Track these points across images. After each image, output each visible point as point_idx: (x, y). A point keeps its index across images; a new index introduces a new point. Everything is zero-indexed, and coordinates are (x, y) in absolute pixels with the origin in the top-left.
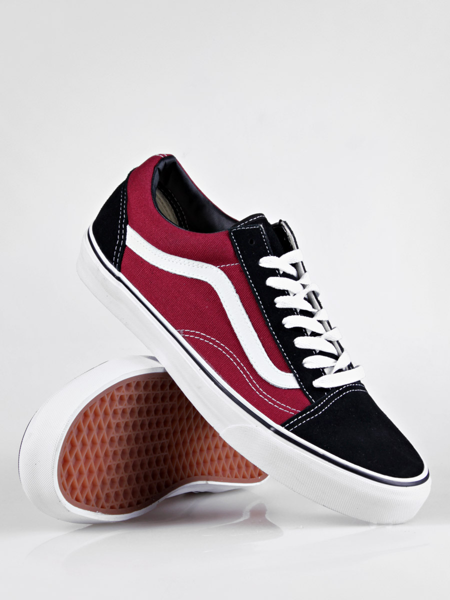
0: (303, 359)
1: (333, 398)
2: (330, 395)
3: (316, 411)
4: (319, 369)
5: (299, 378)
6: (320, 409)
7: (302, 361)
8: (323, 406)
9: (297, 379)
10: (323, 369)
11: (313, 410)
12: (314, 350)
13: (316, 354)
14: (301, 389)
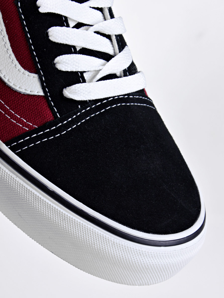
0: (56, 57)
1: (88, 113)
2: (85, 108)
3: (59, 130)
4: (76, 73)
5: (45, 81)
6: (65, 127)
7: (54, 60)
8: (70, 124)
9: (42, 82)
10: (82, 73)
11: (54, 128)
12: (74, 47)
13: (76, 52)
14: (45, 97)
